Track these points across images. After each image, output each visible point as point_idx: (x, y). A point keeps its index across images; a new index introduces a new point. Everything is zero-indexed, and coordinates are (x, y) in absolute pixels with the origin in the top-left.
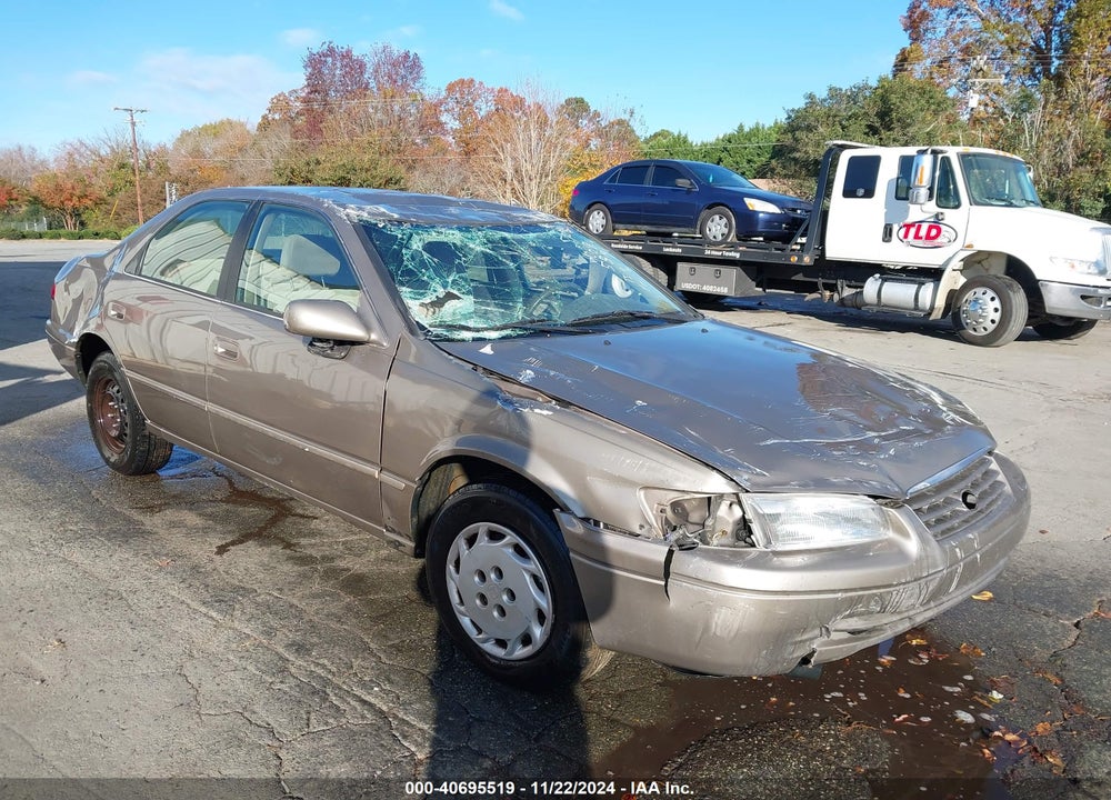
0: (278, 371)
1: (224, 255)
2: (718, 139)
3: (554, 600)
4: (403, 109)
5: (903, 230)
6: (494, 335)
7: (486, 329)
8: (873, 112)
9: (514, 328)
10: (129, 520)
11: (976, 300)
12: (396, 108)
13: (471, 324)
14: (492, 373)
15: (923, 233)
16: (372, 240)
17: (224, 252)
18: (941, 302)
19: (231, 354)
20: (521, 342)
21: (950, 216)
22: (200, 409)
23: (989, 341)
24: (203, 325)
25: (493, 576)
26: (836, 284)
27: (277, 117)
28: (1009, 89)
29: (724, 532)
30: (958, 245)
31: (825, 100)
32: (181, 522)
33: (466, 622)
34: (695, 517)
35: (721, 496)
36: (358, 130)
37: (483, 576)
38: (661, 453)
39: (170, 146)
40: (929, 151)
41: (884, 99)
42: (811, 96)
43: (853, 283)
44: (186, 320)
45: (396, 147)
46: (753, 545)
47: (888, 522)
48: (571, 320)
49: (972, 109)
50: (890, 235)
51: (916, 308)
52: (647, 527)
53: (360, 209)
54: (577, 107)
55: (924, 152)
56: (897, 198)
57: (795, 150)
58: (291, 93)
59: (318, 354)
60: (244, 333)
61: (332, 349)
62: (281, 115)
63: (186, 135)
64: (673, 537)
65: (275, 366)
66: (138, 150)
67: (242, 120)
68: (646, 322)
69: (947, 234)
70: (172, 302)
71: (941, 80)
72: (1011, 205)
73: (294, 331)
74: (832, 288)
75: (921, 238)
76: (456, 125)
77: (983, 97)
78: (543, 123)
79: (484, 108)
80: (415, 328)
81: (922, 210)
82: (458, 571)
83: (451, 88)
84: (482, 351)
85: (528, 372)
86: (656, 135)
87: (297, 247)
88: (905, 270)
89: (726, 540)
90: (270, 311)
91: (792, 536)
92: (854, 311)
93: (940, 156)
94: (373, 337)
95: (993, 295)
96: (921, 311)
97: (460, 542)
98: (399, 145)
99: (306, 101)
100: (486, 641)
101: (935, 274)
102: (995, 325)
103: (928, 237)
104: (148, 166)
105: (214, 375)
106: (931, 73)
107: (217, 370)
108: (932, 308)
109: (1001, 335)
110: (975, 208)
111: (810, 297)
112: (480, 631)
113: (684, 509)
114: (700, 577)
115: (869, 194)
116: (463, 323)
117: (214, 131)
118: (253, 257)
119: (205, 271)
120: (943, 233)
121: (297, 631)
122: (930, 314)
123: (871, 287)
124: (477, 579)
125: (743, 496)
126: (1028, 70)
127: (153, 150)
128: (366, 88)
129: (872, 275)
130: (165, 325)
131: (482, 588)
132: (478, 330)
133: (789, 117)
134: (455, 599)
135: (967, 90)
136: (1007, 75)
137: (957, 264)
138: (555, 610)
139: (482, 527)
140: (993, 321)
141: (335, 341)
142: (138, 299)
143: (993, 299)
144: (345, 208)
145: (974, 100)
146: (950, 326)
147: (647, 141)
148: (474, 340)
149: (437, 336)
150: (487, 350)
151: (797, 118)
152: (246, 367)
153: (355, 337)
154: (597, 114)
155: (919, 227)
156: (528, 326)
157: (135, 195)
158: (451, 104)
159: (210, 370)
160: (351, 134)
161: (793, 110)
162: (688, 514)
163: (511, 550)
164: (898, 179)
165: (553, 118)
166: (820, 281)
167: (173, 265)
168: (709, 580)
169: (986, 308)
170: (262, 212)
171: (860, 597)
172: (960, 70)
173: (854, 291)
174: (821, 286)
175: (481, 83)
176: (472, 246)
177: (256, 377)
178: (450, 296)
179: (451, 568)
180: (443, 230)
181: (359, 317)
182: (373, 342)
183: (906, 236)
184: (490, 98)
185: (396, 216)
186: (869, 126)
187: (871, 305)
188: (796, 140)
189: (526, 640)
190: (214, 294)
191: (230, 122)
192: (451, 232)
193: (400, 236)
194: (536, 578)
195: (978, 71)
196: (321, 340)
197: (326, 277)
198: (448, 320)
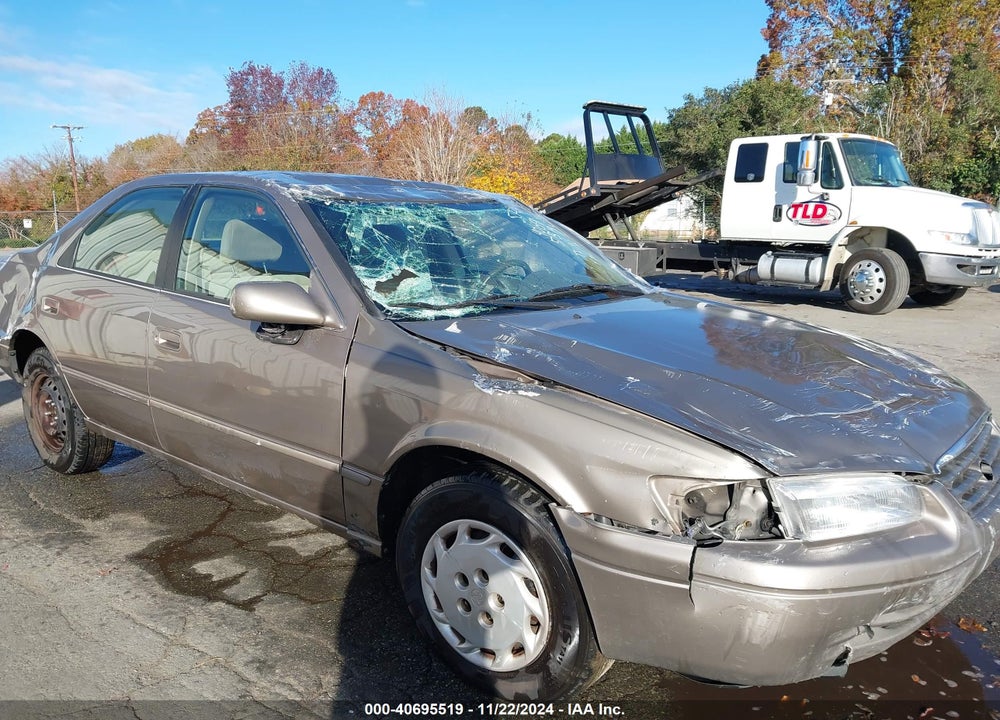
0: (217, 359)
1: (161, 245)
2: (603, 140)
3: (551, 606)
4: (320, 120)
5: (792, 210)
6: (457, 313)
7: (449, 307)
8: (745, 110)
9: (476, 304)
10: (68, 524)
11: (862, 272)
12: (313, 119)
13: (431, 301)
14: (462, 352)
15: (810, 212)
16: (320, 218)
17: (161, 241)
18: (829, 275)
19: (172, 345)
20: (488, 319)
21: (834, 195)
22: (142, 404)
23: (876, 309)
24: (142, 317)
25: (476, 580)
26: (730, 262)
27: (204, 131)
28: (859, 89)
29: (748, 524)
30: (843, 222)
31: (702, 100)
32: (126, 524)
33: (445, 629)
34: (715, 506)
35: (744, 483)
36: (280, 141)
37: (465, 580)
38: (671, 436)
39: (105, 160)
40: (813, 138)
41: (754, 98)
42: (689, 97)
43: (747, 261)
44: (127, 313)
45: (314, 154)
46: (781, 537)
47: (921, 503)
48: (531, 295)
49: (828, 106)
50: (780, 215)
51: (807, 281)
52: (661, 522)
53: (304, 188)
54: (476, 115)
55: (809, 138)
56: (785, 181)
57: (678, 145)
58: (216, 109)
59: (268, 340)
60: (185, 322)
61: (283, 334)
62: (209, 130)
63: (119, 150)
64: (693, 531)
65: (213, 355)
66: (76, 164)
67: (172, 135)
68: (605, 295)
69: (832, 212)
70: (111, 295)
71: (799, 83)
72: (887, 185)
73: (242, 316)
74: (727, 266)
75: (808, 217)
76: (369, 134)
77: (837, 96)
78: (449, 130)
79: (393, 118)
80: (373, 308)
81: (808, 191)
82: (434, 572)
83: (363, 100)
84: (448, 329)
85: (503, 350)
86: (548, 139)
87: (238, 231)
88: (793, 247)
89: (751, 533)
90: (211, 297)
91: (824, 524)
92: (747, 287)
93: (822, 142)
94: (329, 319)
95: (878, 266)
96: (812, 283)
97: (436, 542)
98: (318, 153)
99: (230, 115)
100: (469, 650)
101: (822, 250)
102: (881, 294)
103: (815, 215)
104: (86, 179)
105: (156, 368)
106: (790, 76)
107: (158, 362)
108: (822, 281)
109: (887, 303)
110: (856, 188)
111: (704, 275)
112: (462, 640)
113: (700, 498)
114: (731, 577)
115: (759, 178)
116: (423, 301)
117: (147, 145)
118: (191, 246)
119: (144, 262)
120: (828, 212)
121: (257, 645)
122: (820, 286)
123: (764, 264)
124: (457, 583)
125: (772, 482)
126: (875, 71)
127: (90, 164)
128: (285, 102)
129: (765, 252)
130: (105, 318)
131: (465, 593)
132: (440, 308)
133: (671, 116)
134: (432, 605)
135: (822, 90)
136: (858, 76)
137: (842, 239)
138: (552, 617)
139: (462, 525)
140: (879, 291)
141: (286, 325)
142: (75, 293)
143: (877, 270)
144: (289, 188)
145: (829, 99)
146: (839, 296)
147: (541, 144)
148: (437, 318)
149: (397, 316)
150: (453, 328)
151: (679, 116)
152: (188, 358)
153: (309, 320)
154: (494, 121)
155: (806, 207)
156: (492, 302)
157: (74, 205)
158: (364, 115)
159: (150, 362)
160: (274, 144)
161: (674, 110)
162: (705, 505)
163: (497, 550)
164: (785, 164)
165: (455, 126)
166: (716, 260)
167: (109, 258)
168: (742, 581)
169: (872, 280)
170: (201, 196)
171: (905, 589)
172: (816, 74)
173: (746, 268)
174: (716, 265)
175: (390, 96)
176: (422, 223)
177: (197, 367)
178: (405, 275)
179: (426, 571)
180: (392, 207)
181: (311, 299)
182: (329, 325)
183: (795, 215)
184: (399, 109)
185: (342, 194)
186: (742, 123)
187: (765, 280)
188: (678, 136)
189: (519, 650)
190: (153, 282)
191: (160, 137)
192: (401, 209)
193: (348, 214)
194: (529, 583)
195: (831, 73)
196: (271, 325)
197: (268, 262)
198: (407, 299)
